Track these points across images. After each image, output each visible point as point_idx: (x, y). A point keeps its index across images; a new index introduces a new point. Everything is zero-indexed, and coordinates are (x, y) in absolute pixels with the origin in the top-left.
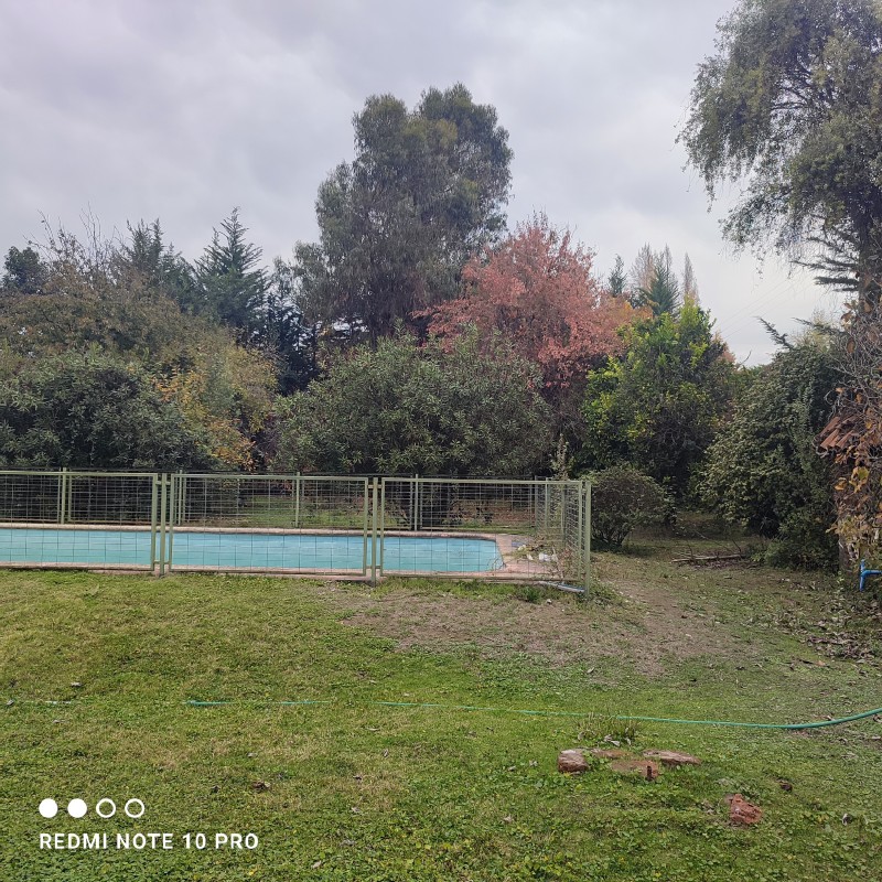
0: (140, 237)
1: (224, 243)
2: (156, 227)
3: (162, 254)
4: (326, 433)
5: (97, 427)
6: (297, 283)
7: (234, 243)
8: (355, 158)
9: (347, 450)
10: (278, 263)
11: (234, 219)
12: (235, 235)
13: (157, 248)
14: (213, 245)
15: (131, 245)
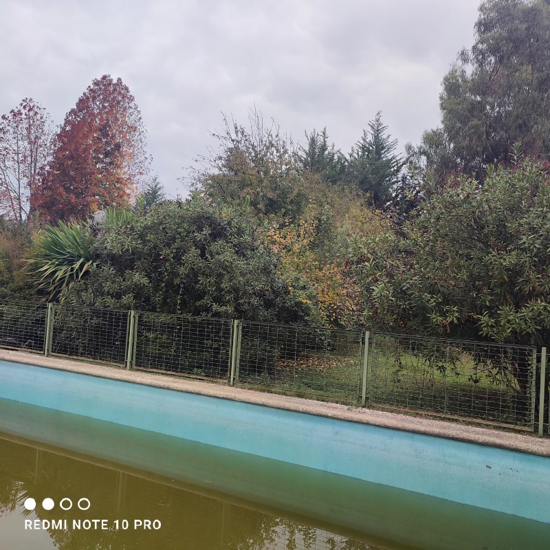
0: (313, 142)
1: (370, 138)
2: (324, 133)
3: (326, 152)
4: (411, 280)
5: (182, 270)
6: (423, 161)
7: (376, 137)
8: (473, 43)
9: (439, 304)
10: (409, 148)
11: (377, 120)
12: (377, 132)
13: (324, 148)
14: (362, 142)
15: (307, 148)
